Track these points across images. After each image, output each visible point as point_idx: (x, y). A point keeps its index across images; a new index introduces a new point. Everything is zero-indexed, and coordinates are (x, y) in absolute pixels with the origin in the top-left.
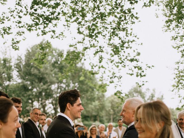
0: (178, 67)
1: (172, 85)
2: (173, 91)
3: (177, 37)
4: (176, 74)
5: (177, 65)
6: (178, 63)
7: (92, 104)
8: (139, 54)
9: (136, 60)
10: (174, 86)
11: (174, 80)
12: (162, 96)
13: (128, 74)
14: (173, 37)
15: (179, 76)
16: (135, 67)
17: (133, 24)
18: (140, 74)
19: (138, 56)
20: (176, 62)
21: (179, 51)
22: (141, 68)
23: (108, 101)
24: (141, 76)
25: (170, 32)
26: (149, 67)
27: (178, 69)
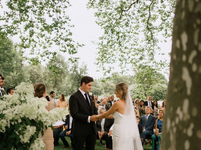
0: (102, 42)
1: (97, 58)
2: (97, 64)
3: (100, 14)
4: (101, 49)
5: (101, 40)
6: (102, 38)
7: (9, 75)
8: (71, 34)
9: (69, 39)
10: (98, 59)
11: (99, 54)
12: (86, 67)
13: (62, 51)
14: (96, 13)
15: (103, 51)
16: (68, 46)
17: (66, 8)
18: (72, 51)
19: (70, 36)
20: (100, 38)
21: (102, 28)
22: (73, 46)
23: (27, 72)
24: (73, 53)
25: (94, 8)
26: (80, 46)
27: (102, 44)
